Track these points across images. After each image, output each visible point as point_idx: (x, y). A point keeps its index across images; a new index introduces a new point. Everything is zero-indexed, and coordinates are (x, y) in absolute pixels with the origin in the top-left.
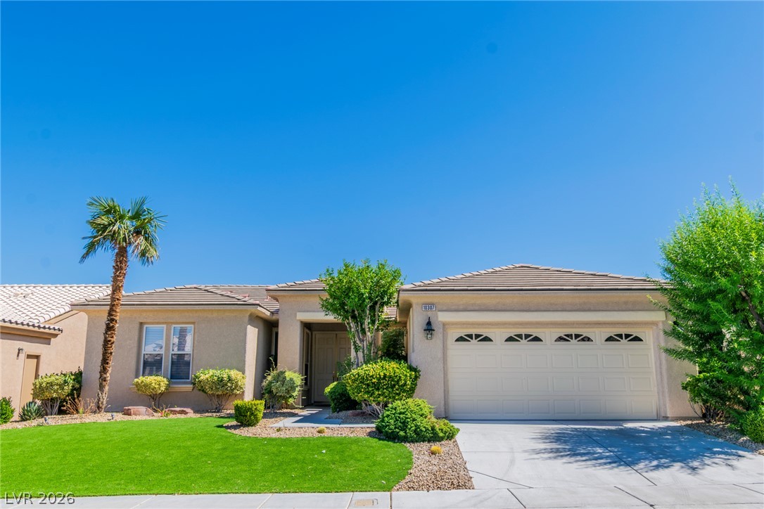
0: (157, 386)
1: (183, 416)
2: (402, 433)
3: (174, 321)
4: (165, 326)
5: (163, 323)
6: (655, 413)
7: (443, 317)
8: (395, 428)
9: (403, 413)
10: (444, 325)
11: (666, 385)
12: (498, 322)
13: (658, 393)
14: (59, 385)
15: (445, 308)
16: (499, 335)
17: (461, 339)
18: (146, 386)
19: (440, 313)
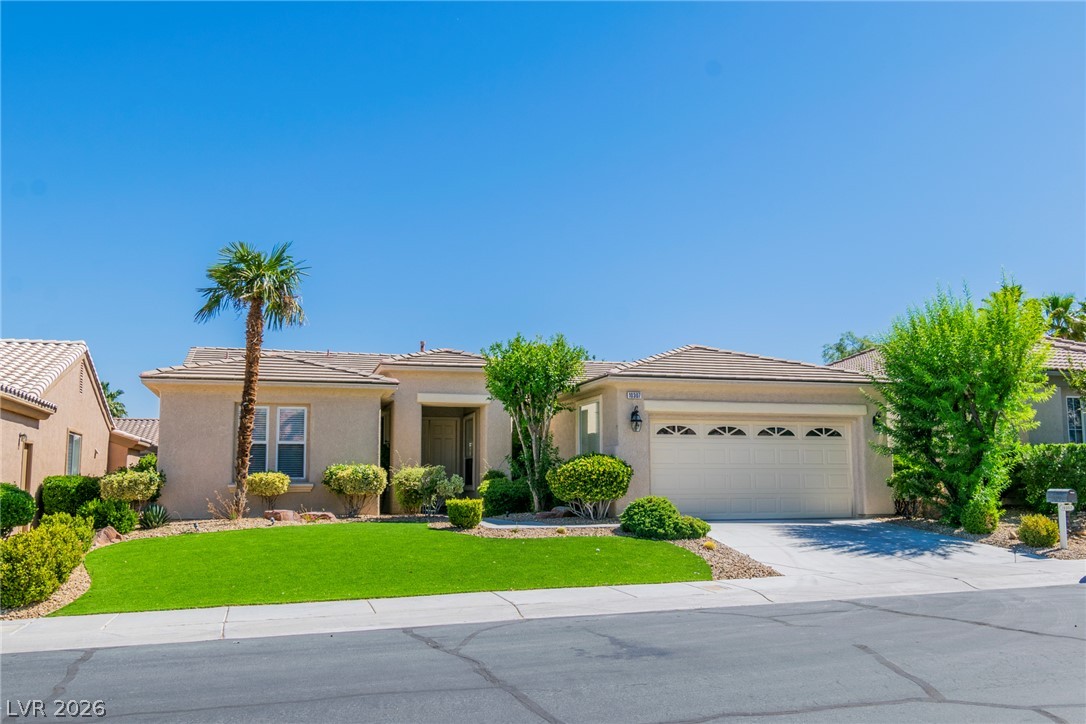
0: (280, 485)
1: (326, 522)
2: (661, 531)
3: (282, 401)
4: (268, 408)
5: (265, 404)
6: (850, 511)
7: (649, 407)
8: (652, 526)
9: (655, 510)
10: (650, 414)
11: (864, 482)
12: (702, 413)
13: (855, 490)
14: (145, 484)
15: (651, 397)
16: (702, 427)
17: (663, 431)
18: (267, 484)
19: (646, 402)
